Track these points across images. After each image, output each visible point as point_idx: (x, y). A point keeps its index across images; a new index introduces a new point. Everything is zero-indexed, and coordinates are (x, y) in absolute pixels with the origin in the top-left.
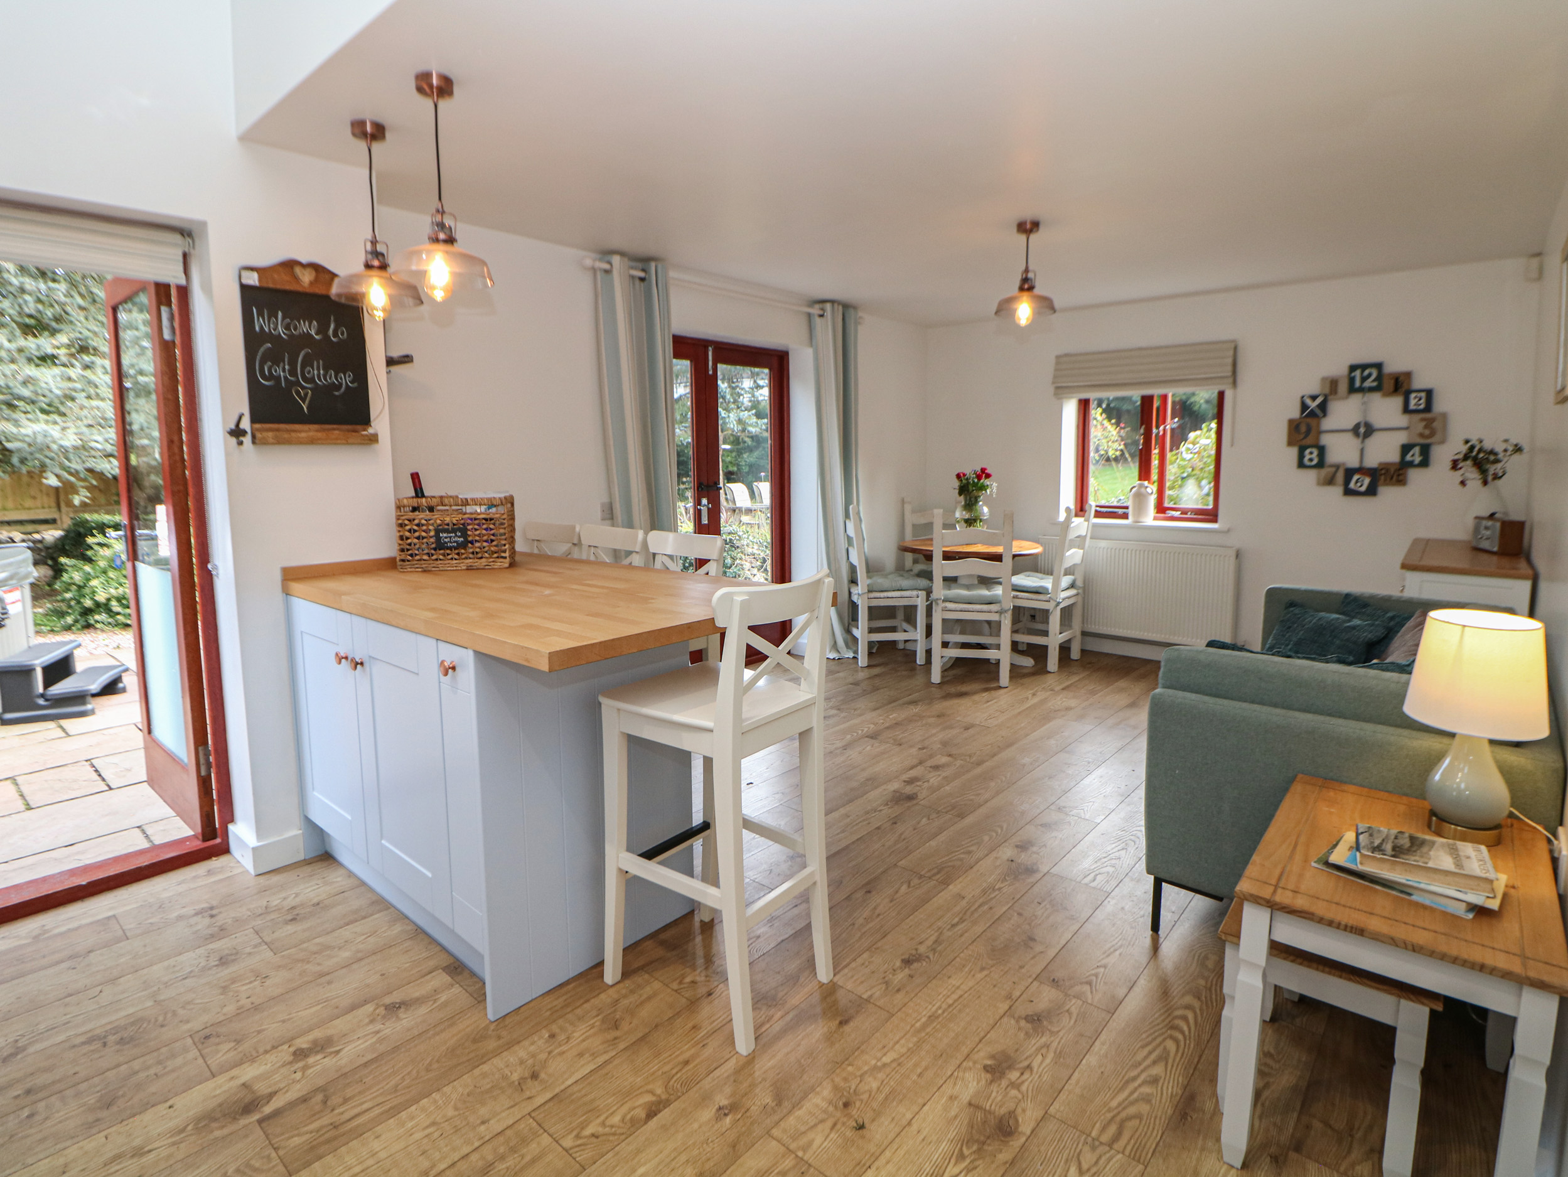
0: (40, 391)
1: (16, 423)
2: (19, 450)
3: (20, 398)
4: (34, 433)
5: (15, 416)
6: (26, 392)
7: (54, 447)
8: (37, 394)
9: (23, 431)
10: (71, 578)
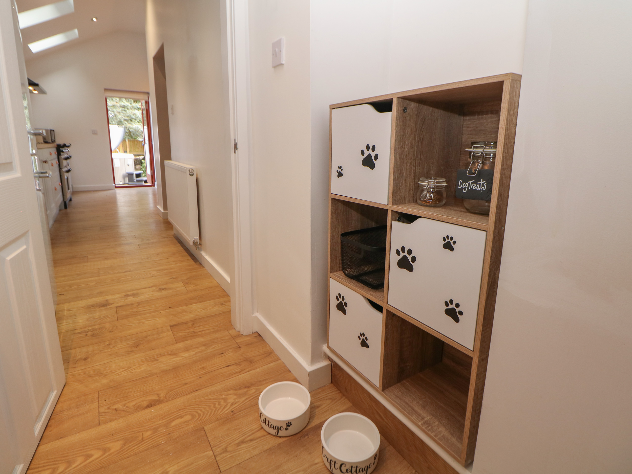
0: (137, 117)
1: (132, 125)
2: (132, 131)
3: (133, 118)
4: (135, 127)
5: (131, 123)
6: (134, 117)
7: (140, 131)
8: (136, 117)
9: (133, 127)
10: (144, 165)
